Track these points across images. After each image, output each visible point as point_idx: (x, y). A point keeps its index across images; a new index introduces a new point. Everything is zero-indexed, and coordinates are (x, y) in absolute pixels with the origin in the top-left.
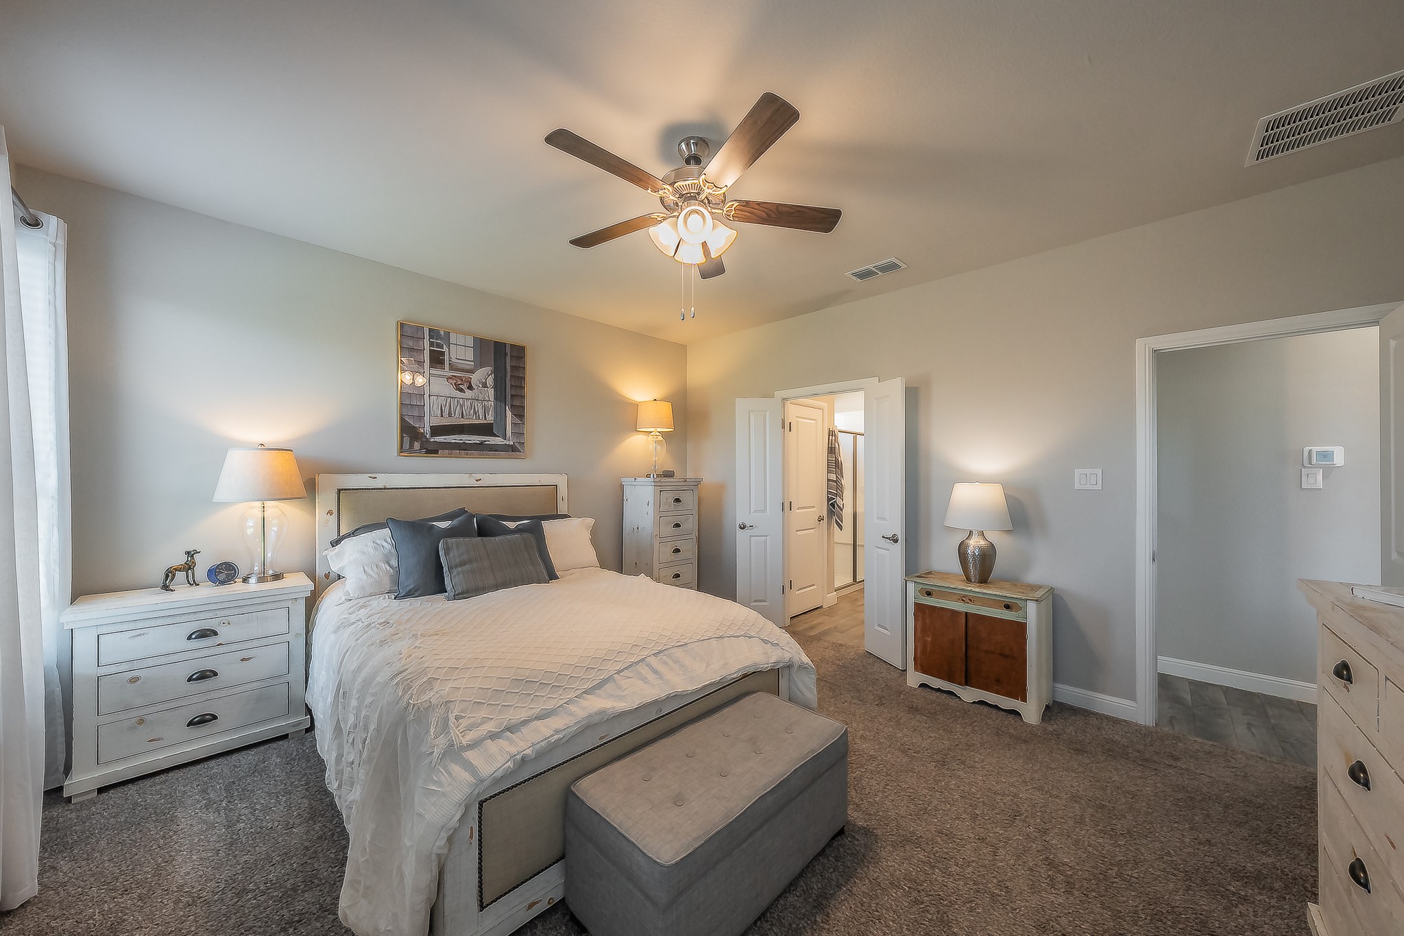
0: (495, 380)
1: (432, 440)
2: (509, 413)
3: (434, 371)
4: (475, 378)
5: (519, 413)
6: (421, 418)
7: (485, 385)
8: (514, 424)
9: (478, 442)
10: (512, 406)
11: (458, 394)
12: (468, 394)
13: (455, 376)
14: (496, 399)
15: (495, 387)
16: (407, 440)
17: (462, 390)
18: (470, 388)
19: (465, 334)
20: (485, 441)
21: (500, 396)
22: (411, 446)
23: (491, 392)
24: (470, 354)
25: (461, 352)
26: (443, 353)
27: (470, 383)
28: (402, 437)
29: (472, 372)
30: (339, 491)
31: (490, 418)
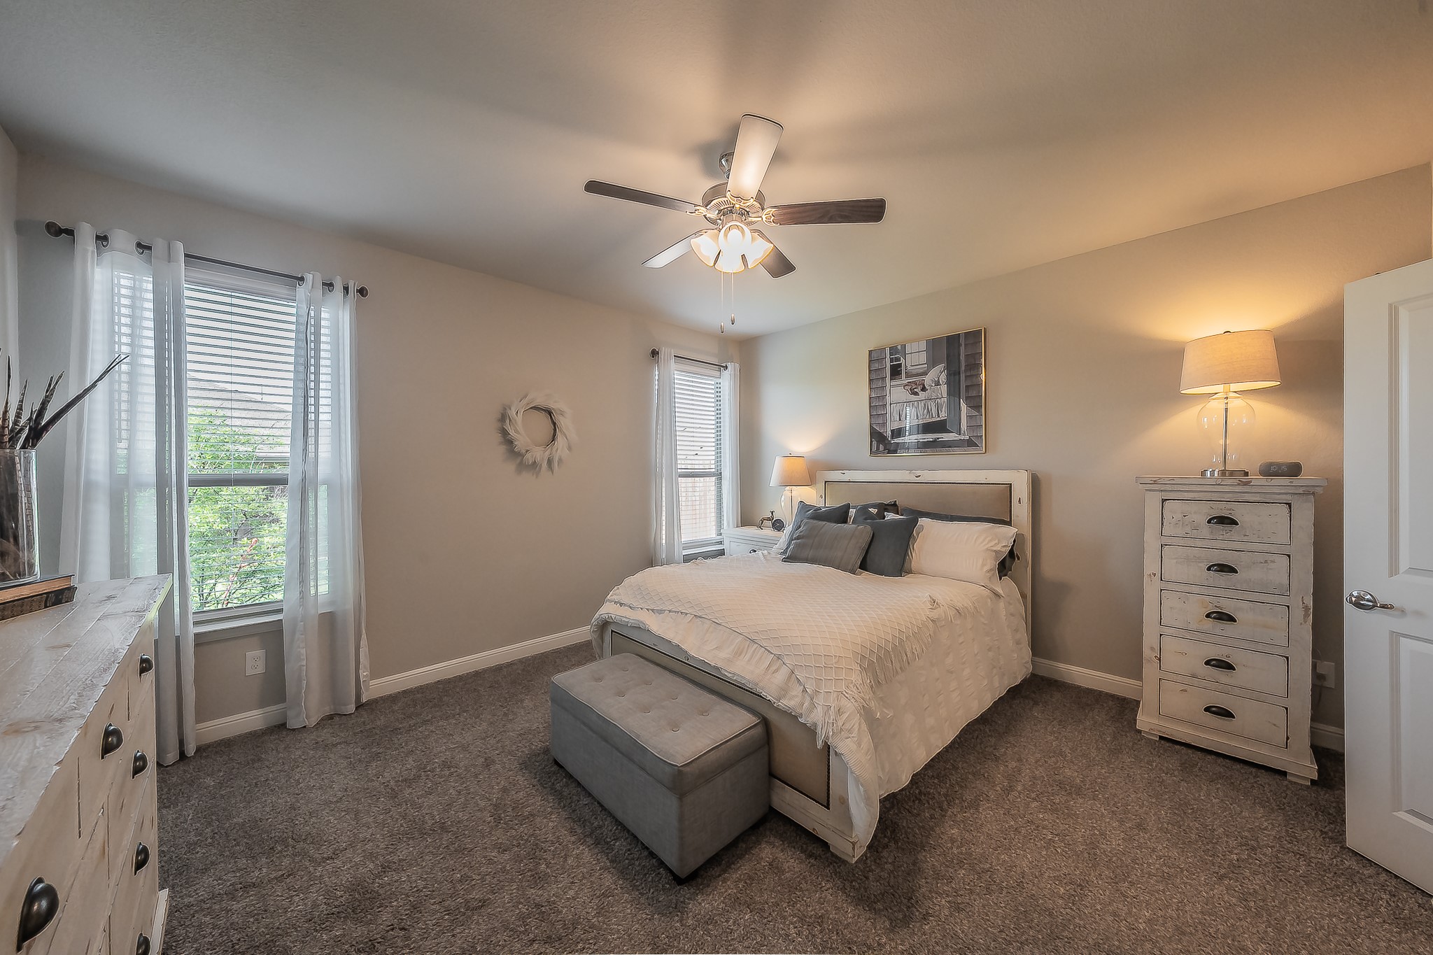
0: (948, 375)
1: (892, 442)
2: (964, 406)
3: (893, 383)
4: (928, 380)
5: (976, 404)
6: (884, 424)
7: (938, 384)
8: (969, 417)
9: (931, 440)
10: (968, 399)
11: (914, 398)
12: (922, 395)
13: (910, 382)
14: (949, 394)
15: (948, 383)
16: (875, 443)
17: (916, 394)
18: (924, 389)
19: (918, 340)
20: (938, 438)
21: (954, 391)
22: (878, 448)
23: (944, 388)
24: (923, 358)
25: (915, 358)
26: (900, 365)
27: (924, 385)
28: (871, 442)
29: (925, 374)
30: (826, 482)
31: (943, 415)
